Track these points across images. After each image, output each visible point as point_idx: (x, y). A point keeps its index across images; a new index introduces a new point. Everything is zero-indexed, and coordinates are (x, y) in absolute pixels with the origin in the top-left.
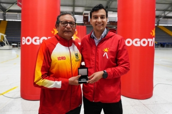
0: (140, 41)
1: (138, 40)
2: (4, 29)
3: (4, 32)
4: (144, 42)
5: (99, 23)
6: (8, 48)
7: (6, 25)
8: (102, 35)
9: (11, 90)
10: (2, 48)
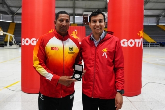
0: (127, 41)
1: (126, 40)
2: (13, 30)
3: (13, 33)
4: (131, 43)
5: (98, 27)
7: (14, 26)
8: (101, 37)
9: (14, 84)
10: (11, 47)
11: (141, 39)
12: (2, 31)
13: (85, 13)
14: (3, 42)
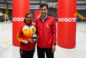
1: (67, 18)
6: (9, 22)
8: (45, 18)
10: (7, 22)
11: (76, 18)
12: (2, 14)
13: (46, 3)
14: (3, 19)
